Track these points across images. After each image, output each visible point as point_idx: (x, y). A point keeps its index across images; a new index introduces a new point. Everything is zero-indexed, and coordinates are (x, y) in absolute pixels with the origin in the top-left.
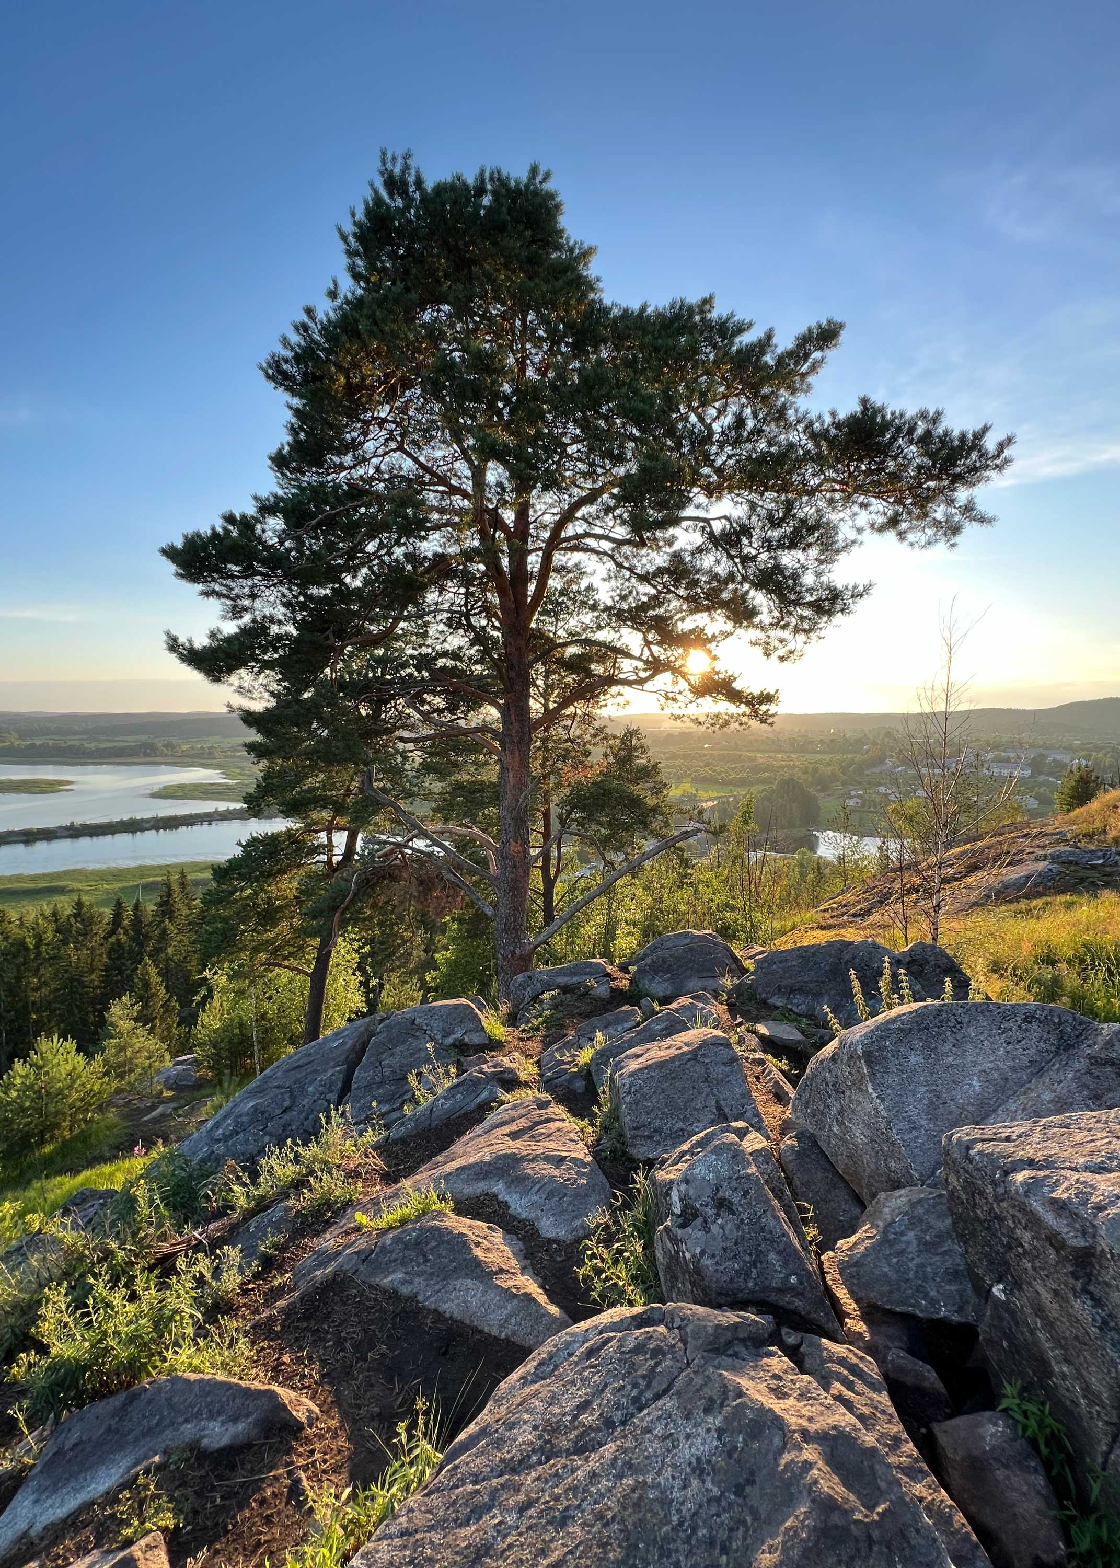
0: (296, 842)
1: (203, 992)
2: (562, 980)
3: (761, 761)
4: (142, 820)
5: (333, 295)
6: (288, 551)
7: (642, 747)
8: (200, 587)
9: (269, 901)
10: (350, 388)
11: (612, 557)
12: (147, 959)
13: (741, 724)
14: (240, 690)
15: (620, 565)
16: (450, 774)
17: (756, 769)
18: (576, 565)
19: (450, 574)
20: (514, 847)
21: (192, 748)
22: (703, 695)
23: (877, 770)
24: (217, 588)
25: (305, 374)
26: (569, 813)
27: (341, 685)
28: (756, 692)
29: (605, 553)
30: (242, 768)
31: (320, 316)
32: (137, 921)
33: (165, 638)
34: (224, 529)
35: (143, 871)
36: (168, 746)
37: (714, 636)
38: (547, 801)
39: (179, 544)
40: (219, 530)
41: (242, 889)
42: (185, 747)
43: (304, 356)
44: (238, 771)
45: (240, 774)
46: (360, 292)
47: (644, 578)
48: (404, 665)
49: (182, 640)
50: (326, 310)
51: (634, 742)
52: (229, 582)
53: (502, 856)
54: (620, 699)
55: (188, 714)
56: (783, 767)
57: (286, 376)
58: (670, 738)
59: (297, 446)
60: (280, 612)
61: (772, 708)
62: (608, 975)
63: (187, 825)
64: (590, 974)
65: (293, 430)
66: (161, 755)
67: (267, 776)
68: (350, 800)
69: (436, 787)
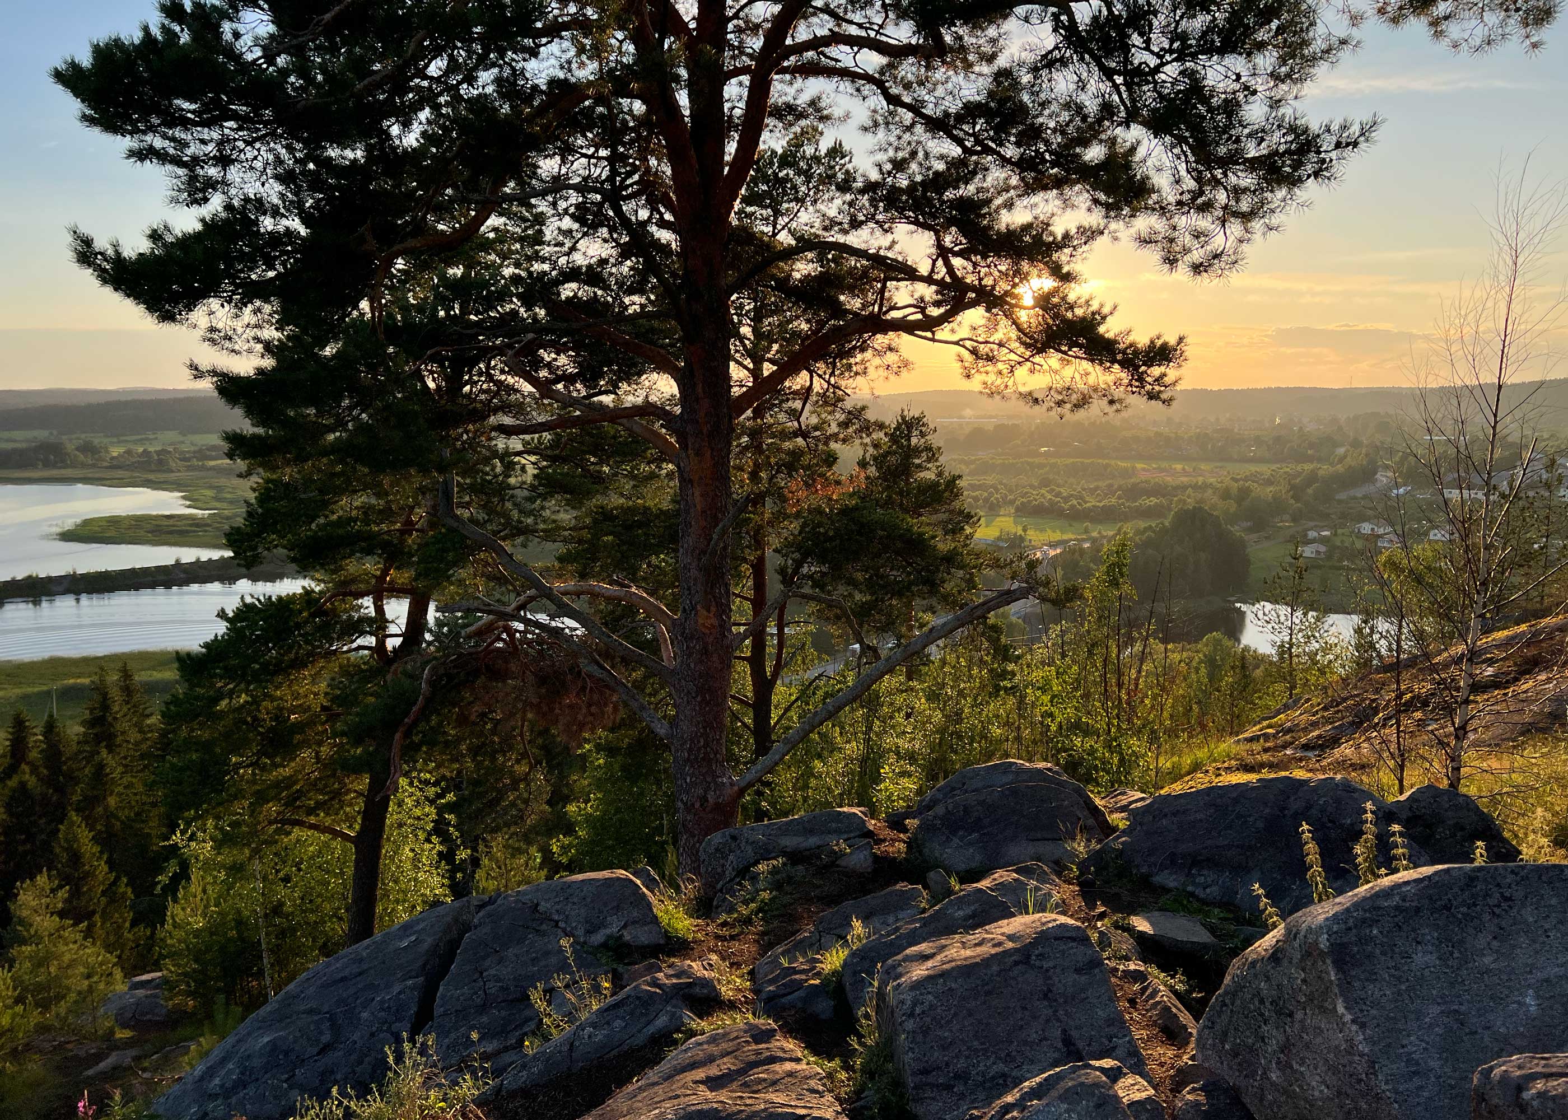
0: (321, 612)
1: (173, 868)
2: (790, 842)
3: (1143, 476)
4: (50, 579)
6: (284, 73)
7: (929, 449)
8: (128, 142)
9: (279, 716)
11: (880, 84)
12: (74, 816)
13: (1112, 402)
14: (214, 337)
15: (894, 100)
16: (589, 494)
17: (1134, 492)
18: (813, 103)
19: (582, 123)
20: (705, 619)
21: (129, 452)
22: (1040, 351)
23: (1359, 492)
24: (158, 143)
26: (799, 564)
27: (392, 332)
28: (1142, 340)
29: (868, 78)
30: (219, 489)
32: (53, 752)
33: (69, 238)
34: (164, 28)
35: (56, 666)
36: (87, 448)
37: (1067, 236)
38: (759, 544)
39: (85, 59)
40: (156, 32)
41: (231, 694)
42: (116, 451)
44: (210, 493)
45: (217, 499)
47: (938, 125)
48: (503, 295)
49: (101, 243)
51: (914, 441)
52: (178, 133)
53: (682, 633)
54: (891, 358)
55: (116, 392)
56: (1184, 488)
58: (977, 437)
60: (273, 191)
61: (1171, 373)
62: (870, 834)
63: (127, 588)
64: (838, 832)
66: (73, 466)
67: (265, 496)
68: (412, 540)
69: (566, 517)
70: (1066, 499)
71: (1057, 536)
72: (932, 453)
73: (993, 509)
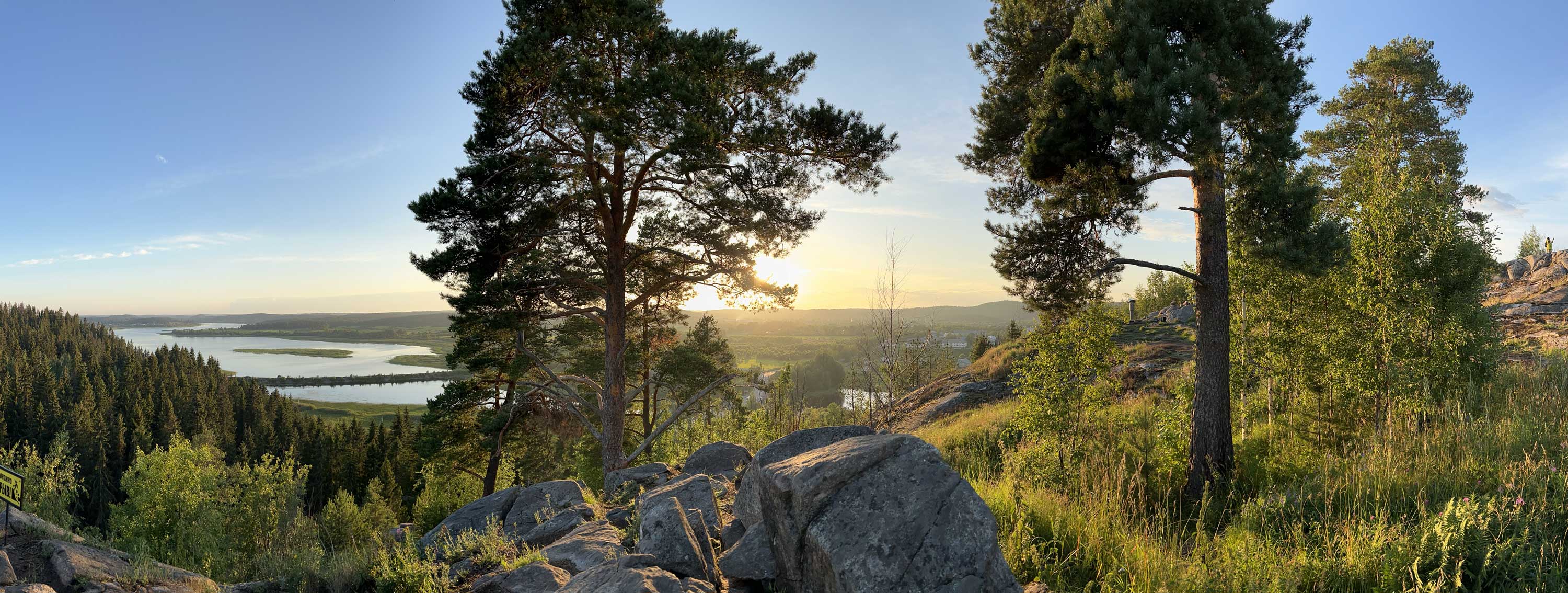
0: (476, 388)
1: (419, 482)
2: (638, 475)
4: (385, 376)
5: (500, 41)
9: (460, 427)
10: (510, 95)
11: (680, 194)
12: (387, 460)
13: (772, 308)
15: (686, 199)
18: (657, 200)
19: (574, 209)
20: (614, 390)
21: (413, 333)
25: (485, 91)
27: (506, 285)
28: (782, 286)
29: (676, 191)
31: (493, 55)
32: (382, 436)
35: (384, 407)
37: (751, 248)
41: (444, 416)
43: (484, 81)
46: (515, 36)
47: (701, 208)
48: (545, 271)
49: (418, 256)
50: (496, 50)
51: (709, 326)
53: (606, 396)
54: (691, 293)
57: (473, 93)
59: (480, 136)
61: (794, 297)
62: (668, 472)
63: (409, 381)
64: (656, 471)
65: (478, 127)
66: (394, 338)
67: (459, 344)
68: (510, 362)
69: (566, 354)
70: (776, 352)
71: (773, 367)
72: (717, 331)
73: (748, 357)
